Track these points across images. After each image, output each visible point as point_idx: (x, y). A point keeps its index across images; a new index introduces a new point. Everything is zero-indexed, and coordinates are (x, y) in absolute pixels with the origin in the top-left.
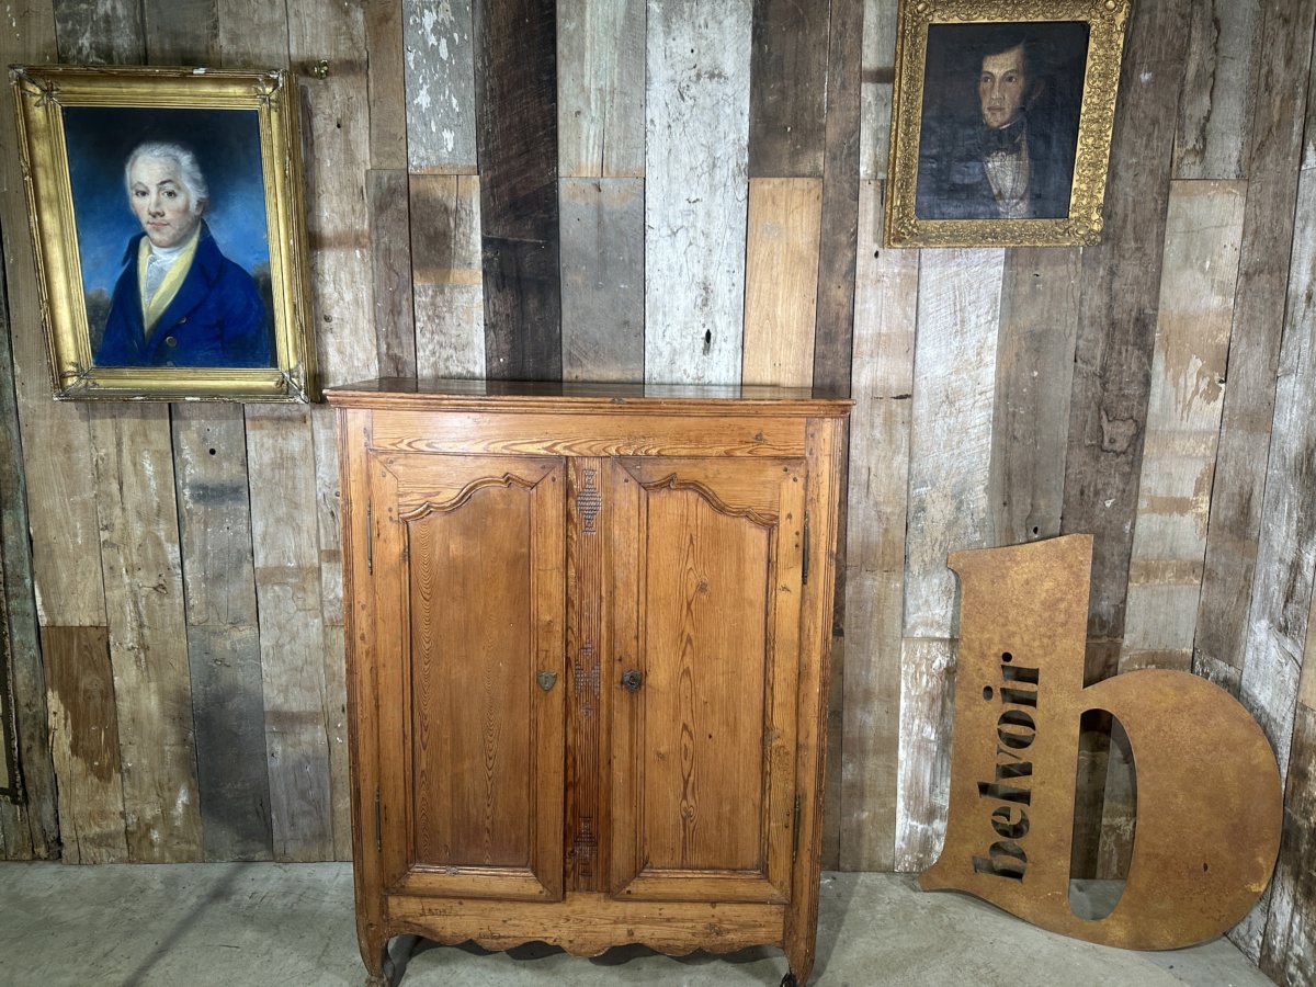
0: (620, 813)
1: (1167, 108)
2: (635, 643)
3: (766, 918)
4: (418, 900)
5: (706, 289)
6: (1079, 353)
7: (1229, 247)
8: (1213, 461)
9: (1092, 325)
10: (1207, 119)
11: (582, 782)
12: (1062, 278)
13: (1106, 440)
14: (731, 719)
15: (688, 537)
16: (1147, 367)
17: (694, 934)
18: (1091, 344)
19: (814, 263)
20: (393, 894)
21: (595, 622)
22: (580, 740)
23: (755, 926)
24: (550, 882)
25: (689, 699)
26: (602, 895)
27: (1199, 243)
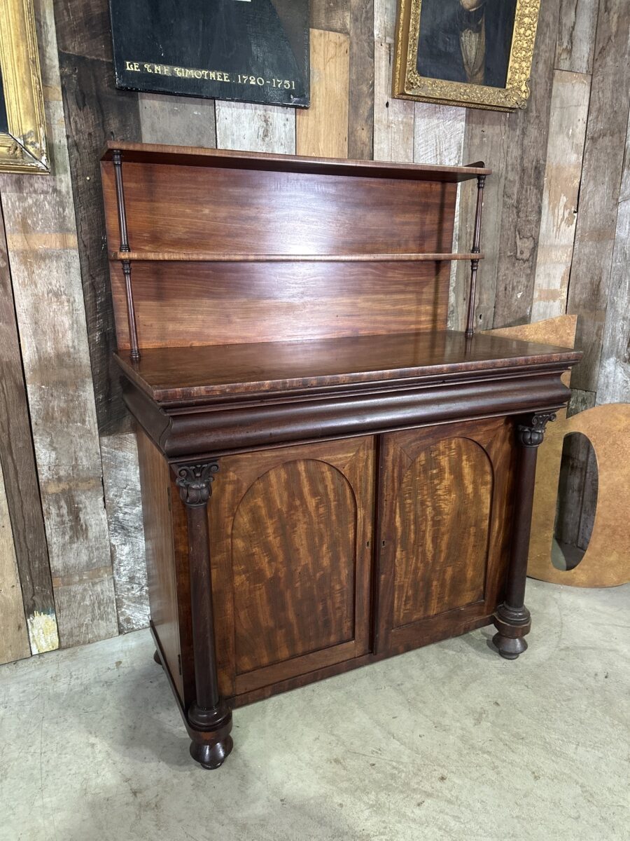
1: (554, 16)
5: (266, 121)
6: (506, 190)
7: (581, 120)
8: (569, 265)
9: (512, 170)
10: (573, 28)
12: (497, 134)
13: (519, 252)
16: (540, 201)
18: (512, 185)
19: (346, 108)
27: (567, 116)
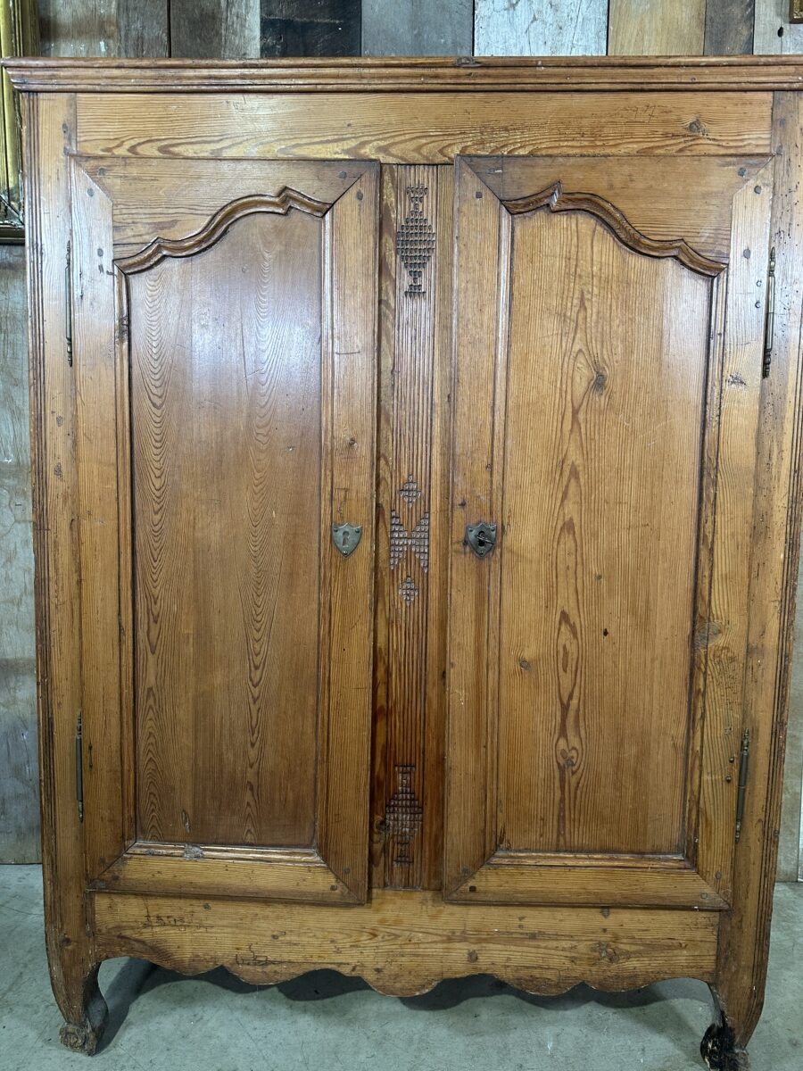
0: (461, 758)
2: (486, 476)
3: (688, 934)
4: (140, 901)
11: (399, 707)
14: (641, 604)
15: (577, 295)
17: (573, 960)
20: (100, 892)
21: (422, 447)
22: (398, 639)
23: (670, 946)
24: (347, 872)
25: (571, 572)
26: (429, 895)
